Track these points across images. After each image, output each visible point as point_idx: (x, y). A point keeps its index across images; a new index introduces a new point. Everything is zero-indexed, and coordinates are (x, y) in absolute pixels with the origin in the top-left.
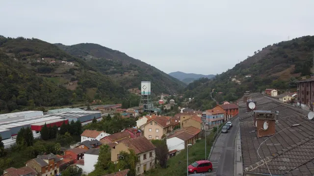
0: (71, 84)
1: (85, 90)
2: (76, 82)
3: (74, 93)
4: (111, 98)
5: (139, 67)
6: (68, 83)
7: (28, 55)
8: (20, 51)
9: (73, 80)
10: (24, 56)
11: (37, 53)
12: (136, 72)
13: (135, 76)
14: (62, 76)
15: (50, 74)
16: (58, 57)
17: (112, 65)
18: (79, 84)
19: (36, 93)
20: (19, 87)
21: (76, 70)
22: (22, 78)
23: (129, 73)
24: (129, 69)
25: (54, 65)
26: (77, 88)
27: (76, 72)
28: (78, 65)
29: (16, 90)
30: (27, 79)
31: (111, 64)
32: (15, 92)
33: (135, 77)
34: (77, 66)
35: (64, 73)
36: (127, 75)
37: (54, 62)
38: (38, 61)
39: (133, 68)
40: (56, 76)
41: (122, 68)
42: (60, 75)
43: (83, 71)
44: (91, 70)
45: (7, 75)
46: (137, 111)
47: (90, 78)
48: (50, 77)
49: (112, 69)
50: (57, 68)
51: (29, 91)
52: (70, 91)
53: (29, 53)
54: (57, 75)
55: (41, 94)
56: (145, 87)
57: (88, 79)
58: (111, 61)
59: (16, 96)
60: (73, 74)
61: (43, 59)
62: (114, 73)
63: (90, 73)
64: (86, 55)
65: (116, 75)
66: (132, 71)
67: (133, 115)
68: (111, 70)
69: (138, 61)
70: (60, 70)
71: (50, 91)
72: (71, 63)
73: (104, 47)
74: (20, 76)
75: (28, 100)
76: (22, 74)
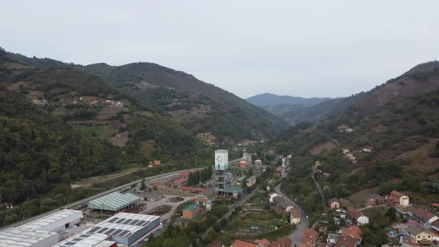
0: (119, 136)
1: (137, 145)
2: (126, 133)
3: (124, 152)
4: (173, 155)
5: (212, 100)
6: (114, 135)
7: (61, 94)
8: (50, 88)
9: (122, 130)
10: (55, 95)
11: (73, 90)
12: (209, 107)
13: (207, 113)
14: (106, 124)
15: (91, 121)
16: (101, 95)
17: (174, 97)
18: (129, 136)
19: (72, 161)
20: (50, 155)
21: (126, 113)
22: (54, 141)
23: (199, 108)
24: (198, 103)
25: (95, 108)
26: (128, 143)
27: (126, 117)
28: (129, 105)
29: (45, 162)
30: (60, 140)
31: (173, 95)
32: (45, 164)
33: (207, 116)
34: (126, 106)
35: (110, 120)
36: (195, 112)
37: (95, 102)
38: (75, 102)
39: (203, 101)
40: (99, 125)
41: (189, 102)
42: (105, 122)
43: (135, 114)
44: (146, 110)
45: (33, 137)
46: (209, 201)
47: (145, 126)
48: (91, 125)
49: (176, 102)
50: (100, 111)
51: (63, 159)
52: (118, 148)
53: (62, 90)
54: (100, 123)
55: (78, 161)
56: (220, 159)
57: (143, 129)
58: (173, 92)
59: (47, 171)
60: (122, 121)
61: (81, 99)
62: (177, 108)
63: (145, 117)
64: (140, 82)
65: (181, 111)
66: (202, 105)
67: (204, 204)
68: (174, 104)
69: (211, 87)
70: (104, 115)
71: (92, 153)
72: (119, 103)
73: (164, 68)
74: (52, 137)
75: (62, 173)
76: (53, 133)
